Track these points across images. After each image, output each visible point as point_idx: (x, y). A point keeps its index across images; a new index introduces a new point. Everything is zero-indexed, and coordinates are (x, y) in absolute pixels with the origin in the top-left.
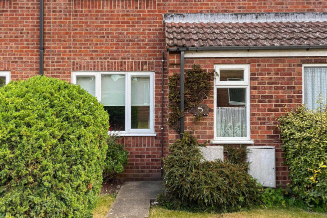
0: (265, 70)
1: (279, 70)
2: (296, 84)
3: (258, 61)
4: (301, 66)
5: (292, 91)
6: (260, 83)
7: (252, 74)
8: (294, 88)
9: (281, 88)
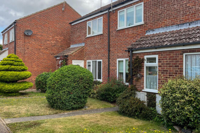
0: (165, 57)
1: (171, 57)
2: (179, 64)
3: (162, 53)
4: (182, 54)
5: (177, 68)
6: (162, 64)
7: (159, 60)
8: (178, 66)
9: (172, 66)
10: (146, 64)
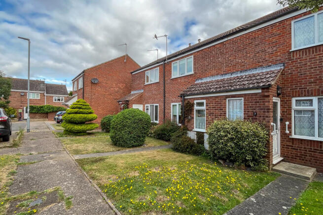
0: (211, 102)
1: (216, 102)
3: (209, 98)
4: (226, 99)
5: (221, 111)
6: (209, 107)
8: (222, 109)
10: (196, 108)
